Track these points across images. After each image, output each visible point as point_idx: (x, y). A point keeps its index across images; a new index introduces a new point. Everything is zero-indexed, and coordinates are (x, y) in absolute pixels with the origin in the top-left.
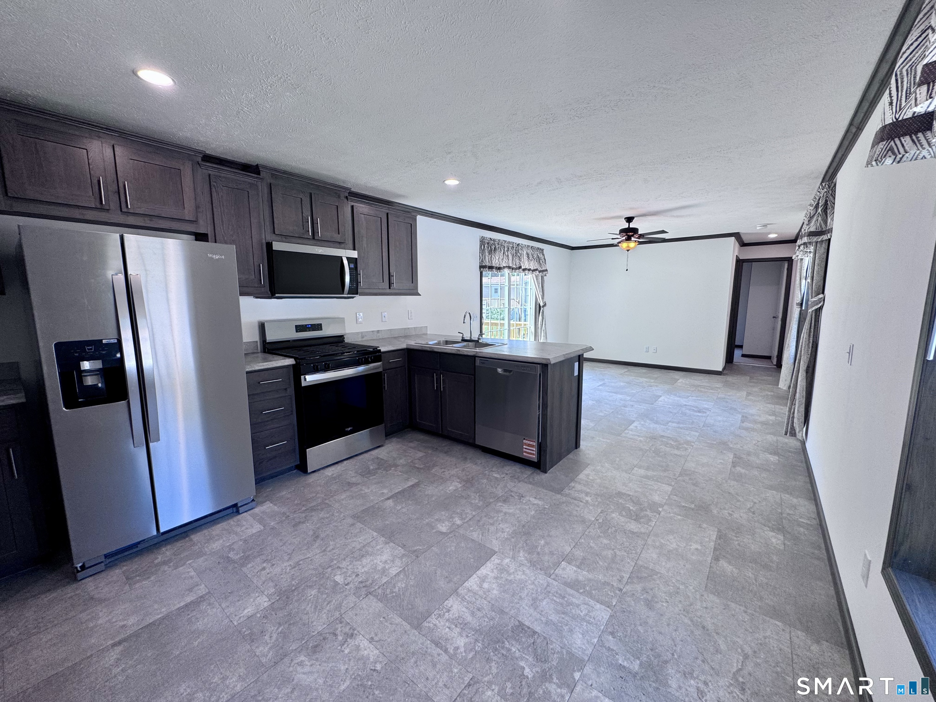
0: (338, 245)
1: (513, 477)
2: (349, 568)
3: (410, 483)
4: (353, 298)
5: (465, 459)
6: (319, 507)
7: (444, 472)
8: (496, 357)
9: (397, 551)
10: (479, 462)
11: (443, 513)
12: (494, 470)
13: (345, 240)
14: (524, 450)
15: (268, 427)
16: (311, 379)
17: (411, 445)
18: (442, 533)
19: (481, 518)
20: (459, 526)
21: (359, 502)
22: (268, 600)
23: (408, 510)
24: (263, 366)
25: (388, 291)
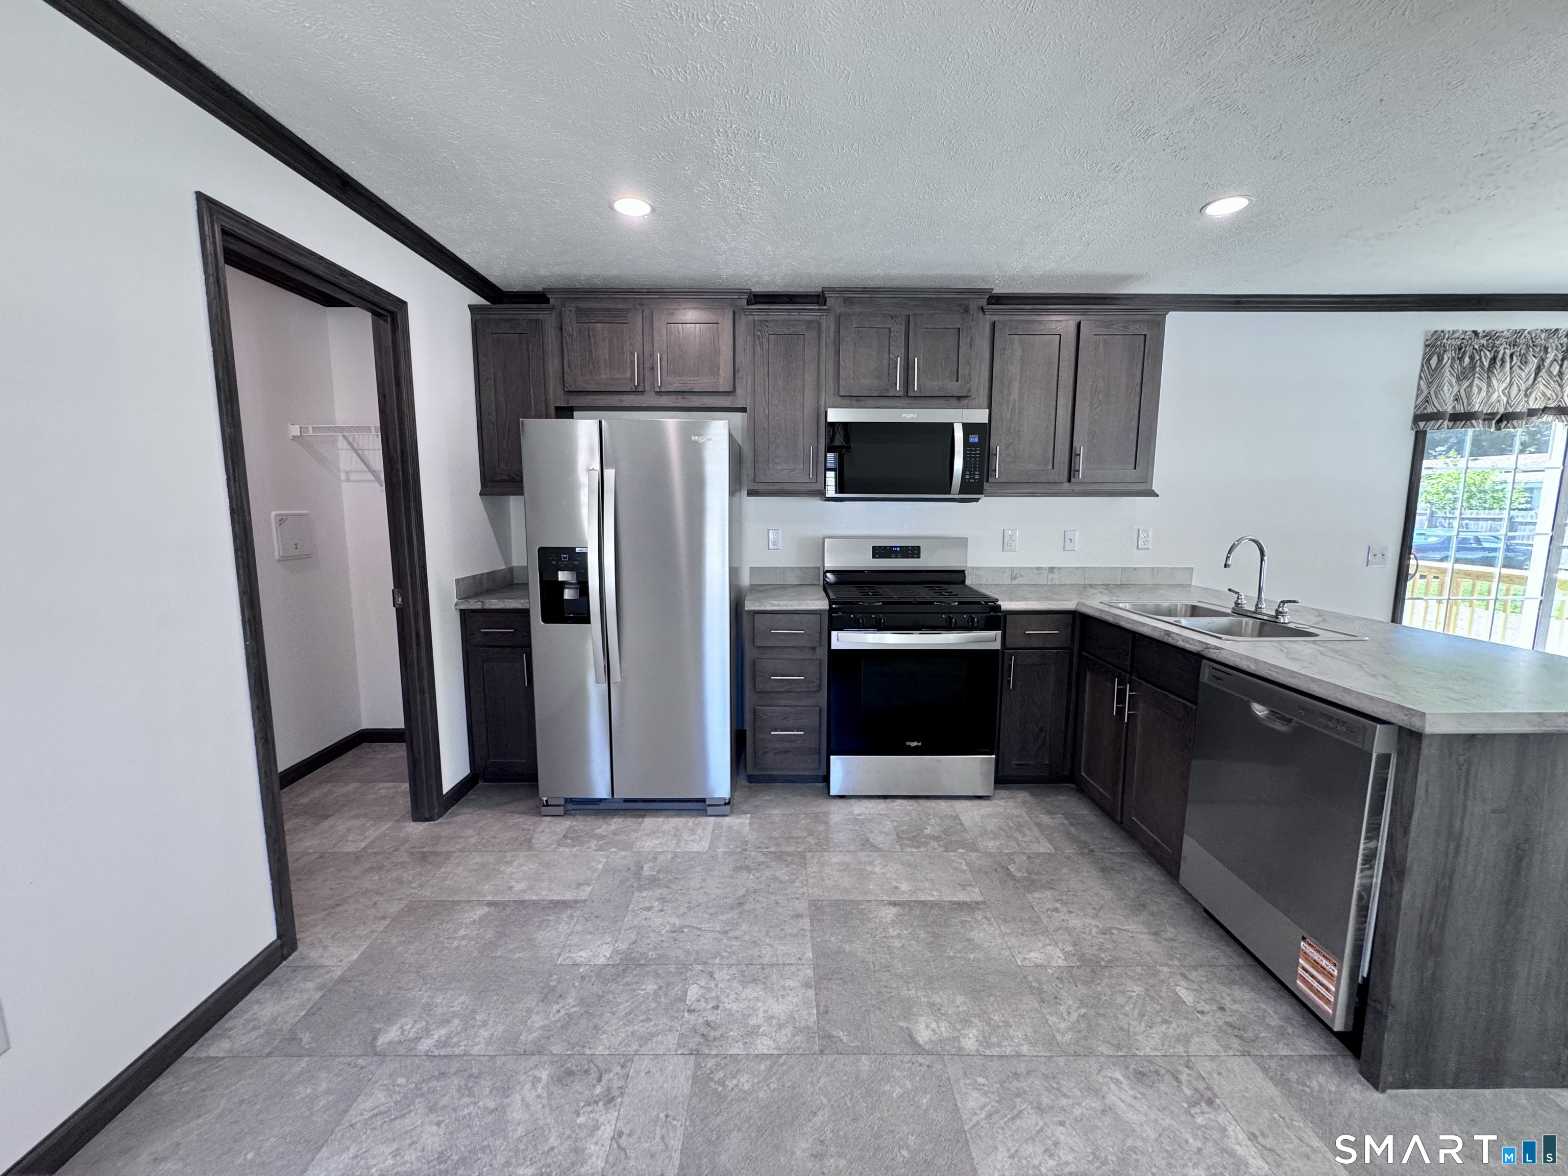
0: (955, 402)
2: (720, 985)
4: (977, 500)
9: (805, 1012)
13: (969, 391)
14: (1300, 971)
18: (912, 1040)
21: (846, 882)
25: (1066, 486)
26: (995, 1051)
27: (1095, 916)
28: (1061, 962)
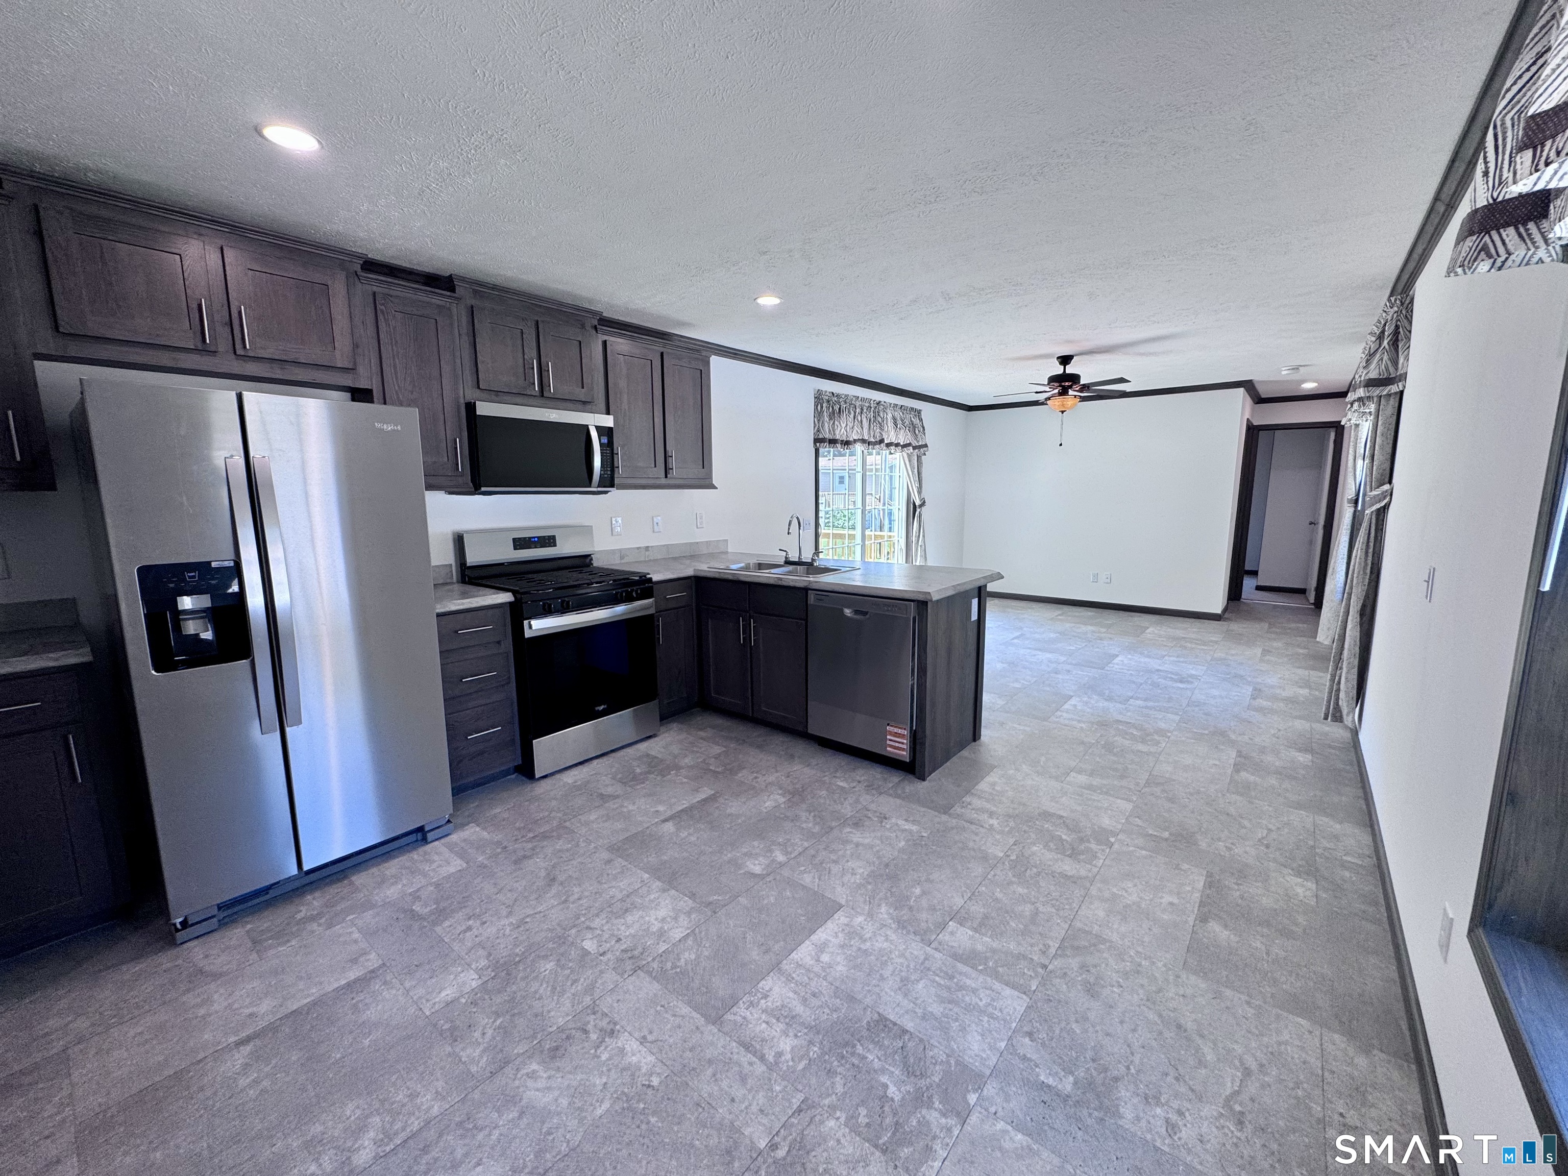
0: (580, 406)
1: (870, 787)
2: (605, 928)
3: (702, 796)
4: (606, 492)
5: (792, 757)
6: (555, 834)
7: (756, 778)
8: (842, 589)
9: (682, 903)
10: (814, 762)
11: (756, 843)
12: (838, 774)
13: (593, 398)
14: (888, 742)
15: (471, 705)
16: (539, 626)
17: (702, 734)
18: (754, 875)
19: (817, 852)
20: (782, 865)
21: (619, 825)
22: (477, 977)
23: (698, 838)
24: (463, 604)
25: (663, 481)
26: (796, 853)
27: (777, 771)
28: (783, 800)
